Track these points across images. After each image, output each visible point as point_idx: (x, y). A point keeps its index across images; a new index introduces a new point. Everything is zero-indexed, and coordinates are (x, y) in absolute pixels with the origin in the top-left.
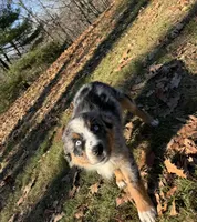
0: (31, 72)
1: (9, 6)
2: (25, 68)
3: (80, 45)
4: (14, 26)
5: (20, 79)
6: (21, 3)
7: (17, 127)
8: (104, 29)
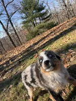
0: (42, 30)
1: (42, 4)
2: (40, 28)
3: (59, 27)
4: (42, 12)
5: (38, 31)
6: (47, 4)
7: (29, 47)
8: (69, 25)
